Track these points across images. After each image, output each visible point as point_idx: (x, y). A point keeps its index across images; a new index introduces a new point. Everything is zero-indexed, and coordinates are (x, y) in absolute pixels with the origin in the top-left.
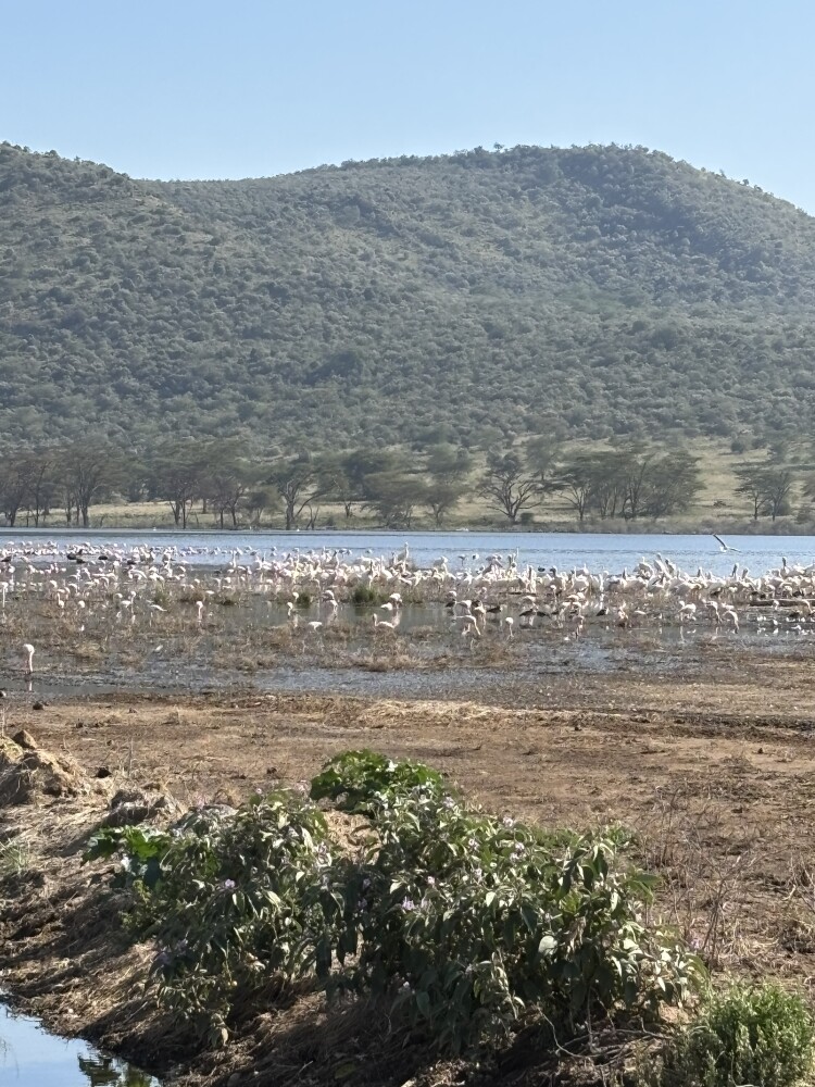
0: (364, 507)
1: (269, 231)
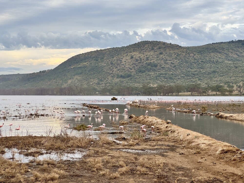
0: (219, 93)
1: (202, 53)
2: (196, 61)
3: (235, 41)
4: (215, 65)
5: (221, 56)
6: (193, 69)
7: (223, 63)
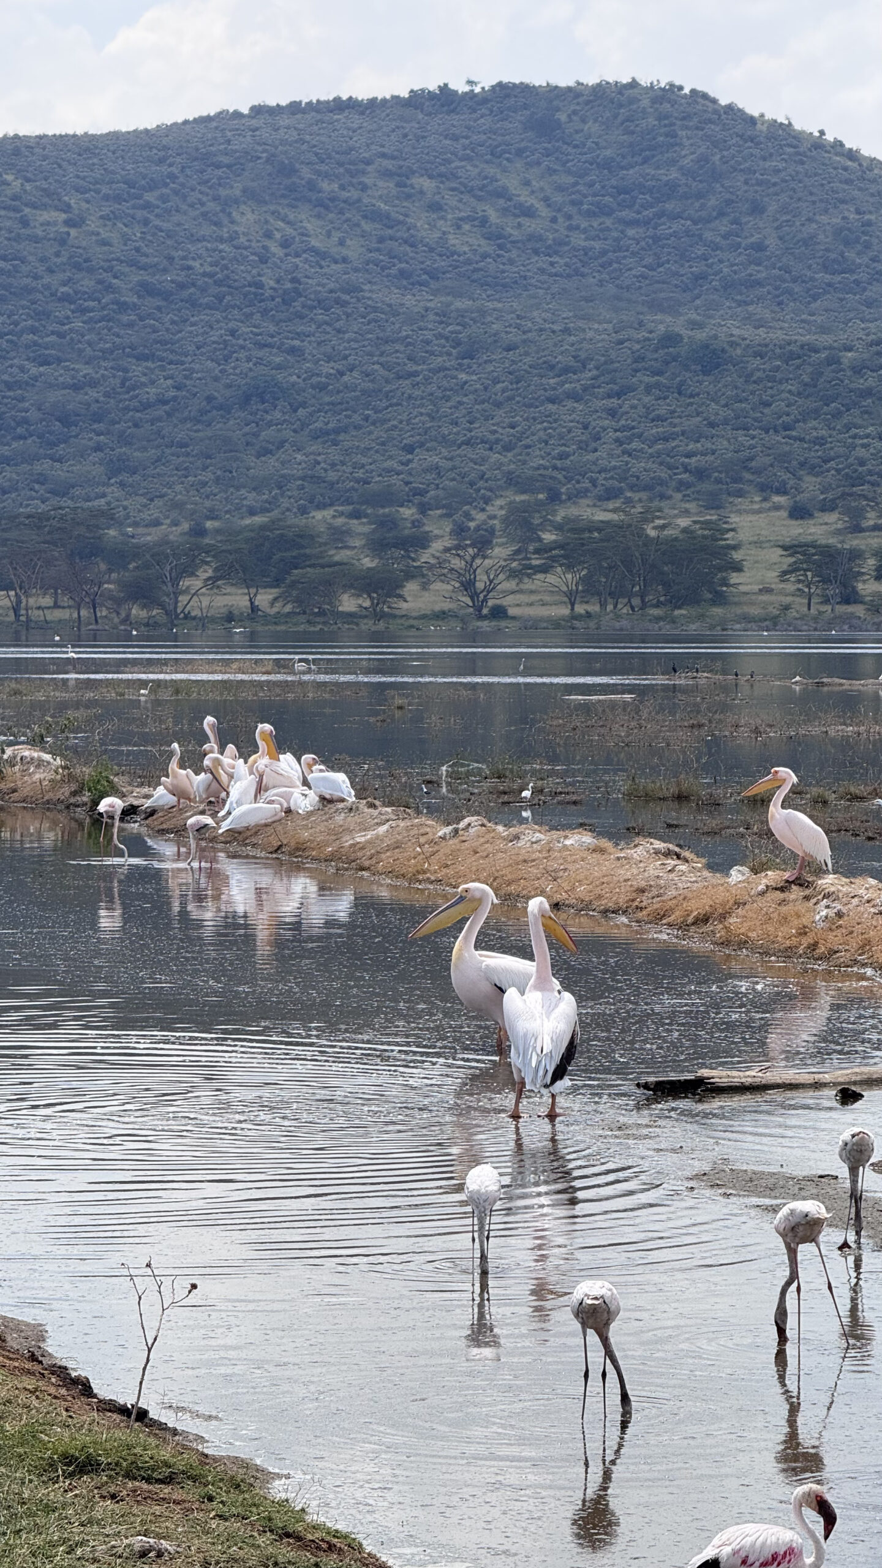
0: (276, 598)
2: (87, 283)
3: (471, 95)
4: (272, 328)
5: (336, 236)
6: (59, 361)
7: (344, 304)
